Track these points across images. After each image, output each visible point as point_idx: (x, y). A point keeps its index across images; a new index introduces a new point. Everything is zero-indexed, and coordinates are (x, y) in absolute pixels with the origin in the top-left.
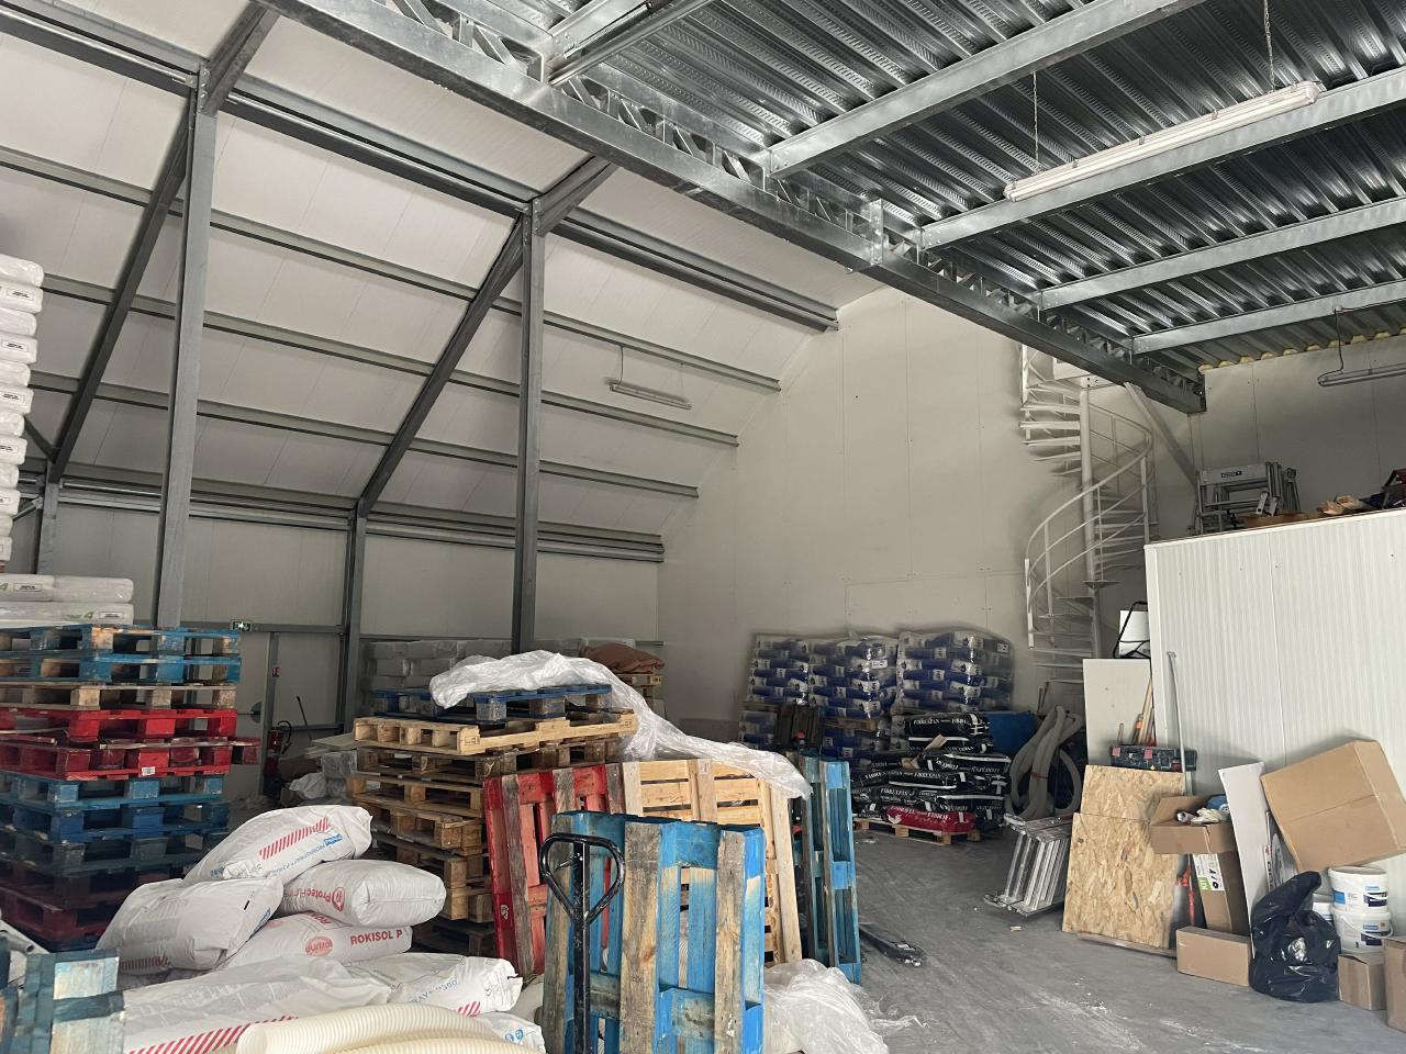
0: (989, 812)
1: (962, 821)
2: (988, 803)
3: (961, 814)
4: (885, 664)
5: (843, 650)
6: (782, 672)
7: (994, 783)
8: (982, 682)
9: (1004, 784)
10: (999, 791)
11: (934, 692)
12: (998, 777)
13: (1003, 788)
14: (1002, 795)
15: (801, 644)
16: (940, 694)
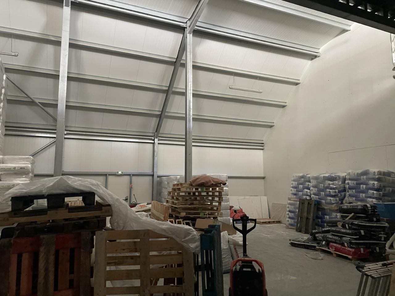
0: (377, 248)
1: (362, 252)
2: (377, 244)
3: (362, 249)
4: (340, 183)
5: (322, 178)
6: (301, 186)
7: (380, 235)
8: (384, 190)
9: (385, 236)
10: (383, 239)
11: (361, 194)
12: (382, 233)
13: (385, 238)
14: (384, 241)
15: (308, 176)
16: (364, 195)
